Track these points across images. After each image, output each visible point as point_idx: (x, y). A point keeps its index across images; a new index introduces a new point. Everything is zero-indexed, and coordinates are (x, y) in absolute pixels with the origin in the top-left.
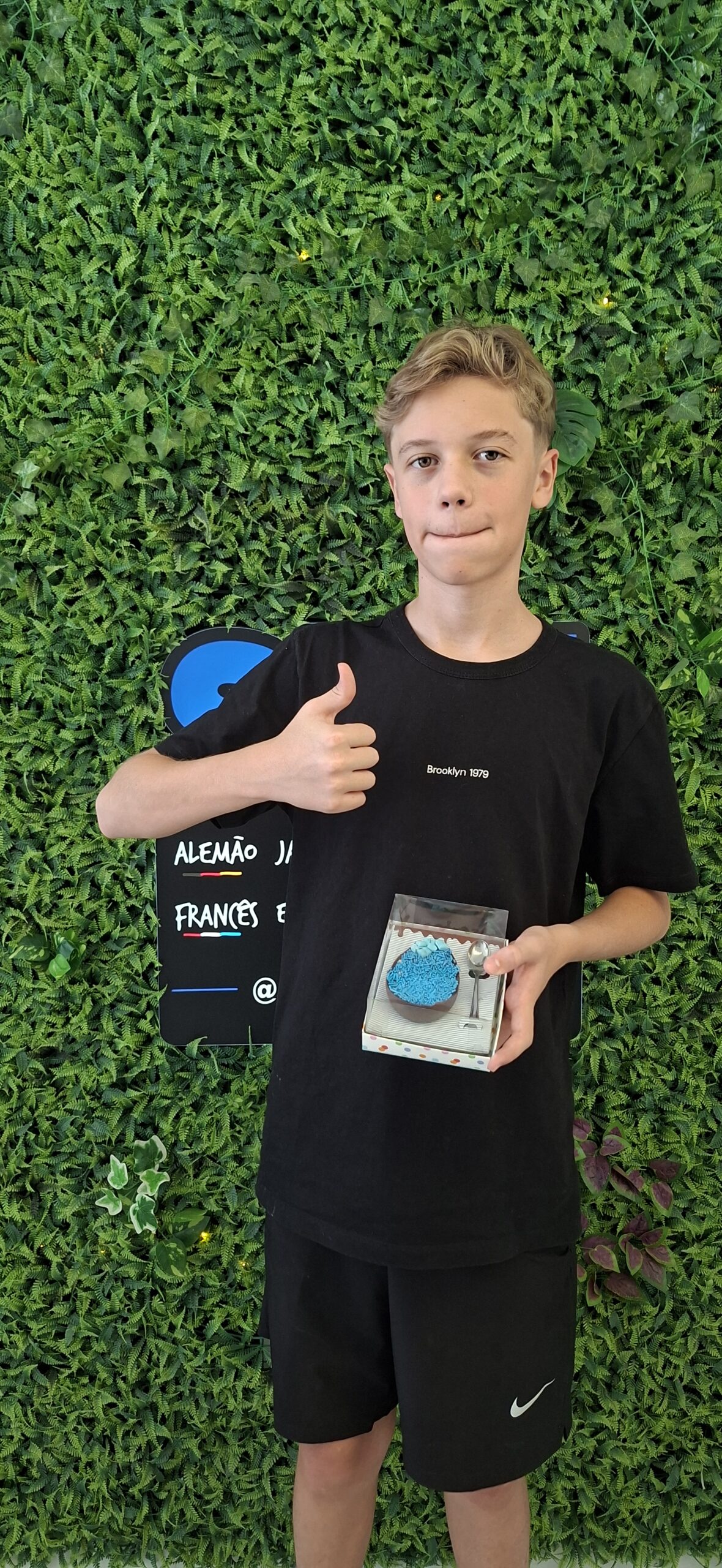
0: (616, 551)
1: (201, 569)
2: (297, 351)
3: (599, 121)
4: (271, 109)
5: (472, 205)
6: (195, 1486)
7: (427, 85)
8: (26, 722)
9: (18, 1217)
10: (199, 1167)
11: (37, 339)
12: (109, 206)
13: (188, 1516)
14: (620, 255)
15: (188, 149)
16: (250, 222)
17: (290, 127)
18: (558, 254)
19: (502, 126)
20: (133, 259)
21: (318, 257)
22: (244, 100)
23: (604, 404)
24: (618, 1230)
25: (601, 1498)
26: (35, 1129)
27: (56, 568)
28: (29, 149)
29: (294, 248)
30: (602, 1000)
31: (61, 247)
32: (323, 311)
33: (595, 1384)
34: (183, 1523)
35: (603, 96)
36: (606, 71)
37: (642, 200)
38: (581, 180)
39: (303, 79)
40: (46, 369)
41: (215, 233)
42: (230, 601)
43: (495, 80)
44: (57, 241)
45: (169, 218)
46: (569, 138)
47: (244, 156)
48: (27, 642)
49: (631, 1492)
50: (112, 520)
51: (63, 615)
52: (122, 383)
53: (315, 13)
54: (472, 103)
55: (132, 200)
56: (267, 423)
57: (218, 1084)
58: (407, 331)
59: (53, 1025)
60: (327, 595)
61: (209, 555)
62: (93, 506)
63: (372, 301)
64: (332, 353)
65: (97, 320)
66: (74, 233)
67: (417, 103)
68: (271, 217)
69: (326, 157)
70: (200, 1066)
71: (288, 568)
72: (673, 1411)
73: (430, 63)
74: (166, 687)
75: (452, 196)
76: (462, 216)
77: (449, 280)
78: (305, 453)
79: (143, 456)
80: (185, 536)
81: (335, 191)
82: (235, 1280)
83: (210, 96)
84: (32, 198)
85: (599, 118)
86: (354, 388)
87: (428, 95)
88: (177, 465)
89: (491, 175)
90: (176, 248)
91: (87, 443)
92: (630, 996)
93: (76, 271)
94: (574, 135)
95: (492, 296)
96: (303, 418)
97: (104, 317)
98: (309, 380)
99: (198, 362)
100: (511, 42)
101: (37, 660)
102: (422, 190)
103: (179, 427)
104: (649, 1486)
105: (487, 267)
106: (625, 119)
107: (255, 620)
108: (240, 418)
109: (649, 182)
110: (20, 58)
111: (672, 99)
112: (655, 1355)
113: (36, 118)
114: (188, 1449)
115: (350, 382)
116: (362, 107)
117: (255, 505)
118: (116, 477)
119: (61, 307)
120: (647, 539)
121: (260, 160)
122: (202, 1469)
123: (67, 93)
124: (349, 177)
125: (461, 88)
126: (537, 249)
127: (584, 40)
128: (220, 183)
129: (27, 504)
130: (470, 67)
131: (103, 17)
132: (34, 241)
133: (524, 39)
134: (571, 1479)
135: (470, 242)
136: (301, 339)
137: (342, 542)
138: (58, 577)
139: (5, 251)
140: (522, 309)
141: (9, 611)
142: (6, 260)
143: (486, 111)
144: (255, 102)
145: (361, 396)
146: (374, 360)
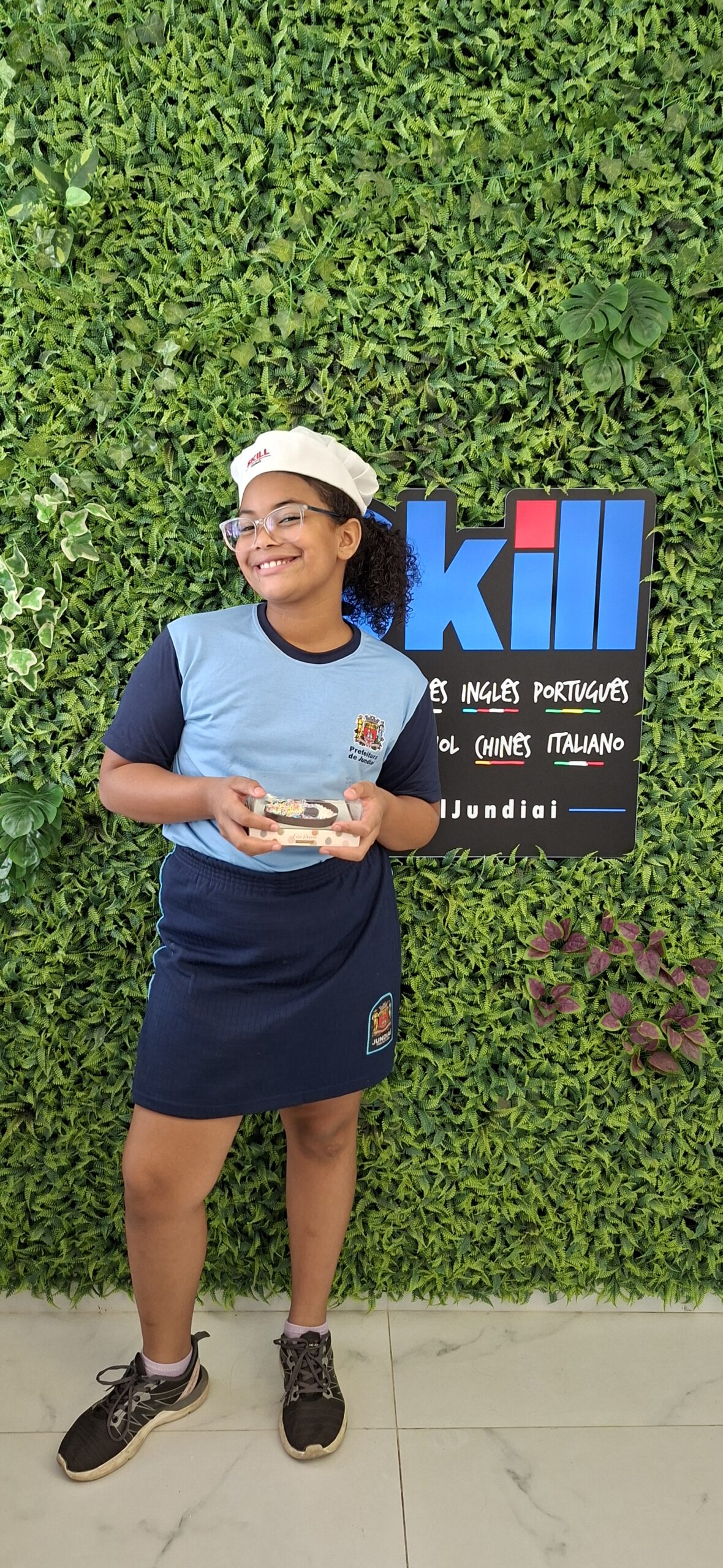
0: (682, 424)
2: (405, 242)
3: (679, 32)
4: (386, 19)
5: (564, 109)
8: (164, 575)
11: (176, 230)
12: (240, 106)
14: (693, 157)
15: (312, 55)
16: (366, 123)
17: (403, 36)
18: (640, 155)
19: (593, 37)
20: (262, 157)
21: (426, 156)
22: (362, 11)
23: (675, 292)
24: (661, 1015)
25: (640, 1243)
27: (191, 437)
28: (170, 55)
29: (403, 147)
30: (656, 823)
31: (197, 146)
32: (430, 205)
33: (637, 1144)
35: (684, 8)
37: (714, 105)
38: (661, 86)
40: (184, 258)
41: (334, 134)
44: (193, 141)
45: (293, 119)
46: (652, 48)
47: (360, 63)
48: (163, 503)
49: (665, 1238)
50: (238, 394)
51: (195, 480)
52: (250, 269)
54: (566, 14)
55: (261, 104)
56: (377, 307)
58: (503, 224)
60: (426, 463)
62: (221, 381)
63: (473, 197)
64: (435, 244)
65: (228, 213)
66: (209, 132)
67: (516, 14)
68: (384, 119)
69: (435, 63)
71: (392, 438)
72: (704, 1171)
75: (546, 101)
76: (554, 118)
77: (540, 177)
78: (410, 334)
79: (266, 336)
80: (302, 409)
81: (442, 96)
84: (172, 101)
85: (680, 26)
86: (454, 276)
87: (527, 7)
88: (297, 345)
89: (581, 82)
90: (299, 147)
92: (678, 819)
93: (209, 167)
94: (657, 45)
95: (579, 192)
96: (409, 303)
97: (233, 210)
98: (414, 270)
101: (172, 520)
102: (519, 95)
103: (300, 311)
104: (681, 1233)
105: (575, 167)
106: (703, 29)
108: (354, 302)
112: (690, 1122)
113: (176, 26)
115: (451, 270)
116: (467, 17)
117: (363, 381)
119: (195, 200)
120: (710, 413)
121: (375, 66)
124: (454, 83)
126: (620, 149)
128: (339, 87)
129: (167, 379)
132: (173, 141)
134: (615, 1225)
135: (561, 143)
136: (409, 232)
137: (440, 415)
138: (191, 446)
139: (147, 149)
140: (605, 205)
141: (147, 476)
142: (146, 157)
143: (578, 22)
144: (371, 12)
145: (460, 284)
146: (472, 250)
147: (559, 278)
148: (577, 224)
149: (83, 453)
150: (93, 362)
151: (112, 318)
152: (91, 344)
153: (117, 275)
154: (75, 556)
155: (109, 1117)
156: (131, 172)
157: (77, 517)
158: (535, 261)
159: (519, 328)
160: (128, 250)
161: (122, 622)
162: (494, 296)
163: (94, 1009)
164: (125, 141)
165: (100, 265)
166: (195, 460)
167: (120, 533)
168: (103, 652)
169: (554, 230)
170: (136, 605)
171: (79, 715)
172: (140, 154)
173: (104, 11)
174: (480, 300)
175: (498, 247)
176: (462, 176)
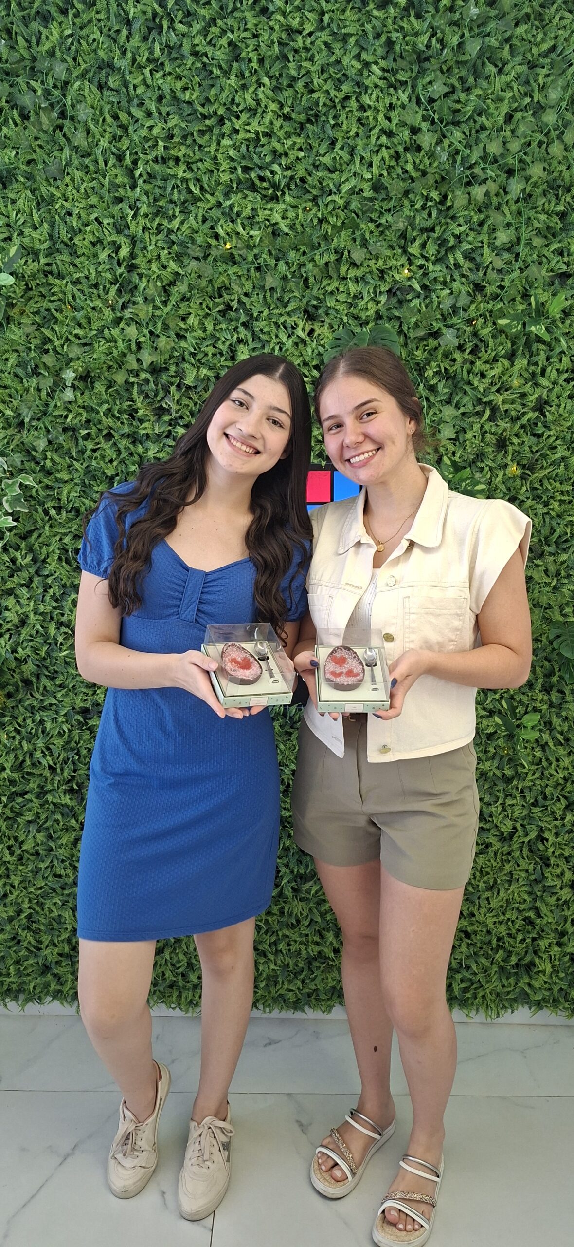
1: (170, 431)
2: (224, 303)
3: (402, 163)
4: (207, 159)
5: (326, 216)
6: (171, 958)
7: (300, 143)
8: (70, 520)
9: (69, 803)
11: (73, 297)
12: (113, 217)
14: (414, 245)
15: (160, 183)
16: (196, 226)
17: (218, 170)
18: (378, 245)
19: (344, 168)
20: (128, 250)
21: (236, 247)
22: (192, 155)
23: (405, 334)
26: (78, 754)
27: (86, 431)
28: (67, 185)
29: (222, 242)
31: (86, 242)
32: (239, 280)
34: (164, 979)
35: (404, 148)
36: (406, 134)
37: (427, 210)
38: (391, 198)
39: (226, 142)
40: (79, 315)
41: (176, 234)
43: (340, 139)
44: (84, 239)
45: (149, 226)
46: (381, 175)
47: (192, 188)
48: (70, 473)
50: (118, 403)
51: (90, 458)
52: (123, 322)
53: (233, 100)
54: (326, 153)
55: (127, 215)
56: (207, 346)
58: (288, 291)
59: (87, 695)
61: (173, 423)
62: (106, 394)
63: (268, 274)
64: (244, 304)
65: (108, 286)
66: (94, 234)
67: (293, 155)
68: (208, 224)
69: (241, 186)
73: (302, 129)
75: (314, 210)
76: (320, 221)
79: (135, 365)
80: (160, 411)
81: (246, 208)
83: (172, 152)
84: (70, 214)
85: (402, 160)
86: (258, 325)
87: (300, 149)
88: (156, 370)
89: (336, 198)
90: (153, 243)
91: (103, 358)
93: (95, 255)
94: (385, 173)
95: (338, 270)
96: (228, 343)
97: (112, 283)
98: (232, 320)
99: (166, 310)
100: (350, 115)
101: (76, 484)
102: (296, 206)
103: (156, 349)
105: (336, 252)
106: (417, 162)
108: (192, 343)
109: (431, 201)
110: (61, 130)
111: (445, 149)
113: (71, 166)
115: (255, 322)
116: (261, 158)
118: (120, 378)
119: (87, 278)
120: (430, 414)
121: (202, 188)
122: (175, 949)
123: (89, 150)
124: (254, 199)
125: (319, 145)
126: (365, 244)
127: (392, 114)
128: (178, 203)
129: (69, 394)
130: (325, 132)
131: (109, 106)
132: (71, 239)
133: (357, 114)
135: (326, 237)
136: (227, 297)
138: (87, 437)
139: (54, 244)
140: (356, 278)
141: (60, 456)
142: (54, 250)
143: (335, 158)
144: (198, 155)
145: (261, 330)
146: (269, 308)
147: (327, 326)
148: (338, 290)
149: (15, 442)
150: (22, 383)
151: (33, 354)
152: (20, 371)
153: (35, 327)
154: (11, 508)
155: (40, 883)
156: (43, 261)
157: (13, 483)
158: (310, 315)
159: (301, 359)
160: (43, 310)
161: (44, 550)
162: (284, 339)
163: (29, 810)
164: (40, 240)
165: (25, 320)
166: (90, 445)
167: (41, 492)
168: (32, 571)
169: (324, 294)
170: (53, 540)
171: (16, 612)
172: (50, 248)
173: (23, 158)
174: (275, 340)
175: (286, 306)
176: (261, 261)
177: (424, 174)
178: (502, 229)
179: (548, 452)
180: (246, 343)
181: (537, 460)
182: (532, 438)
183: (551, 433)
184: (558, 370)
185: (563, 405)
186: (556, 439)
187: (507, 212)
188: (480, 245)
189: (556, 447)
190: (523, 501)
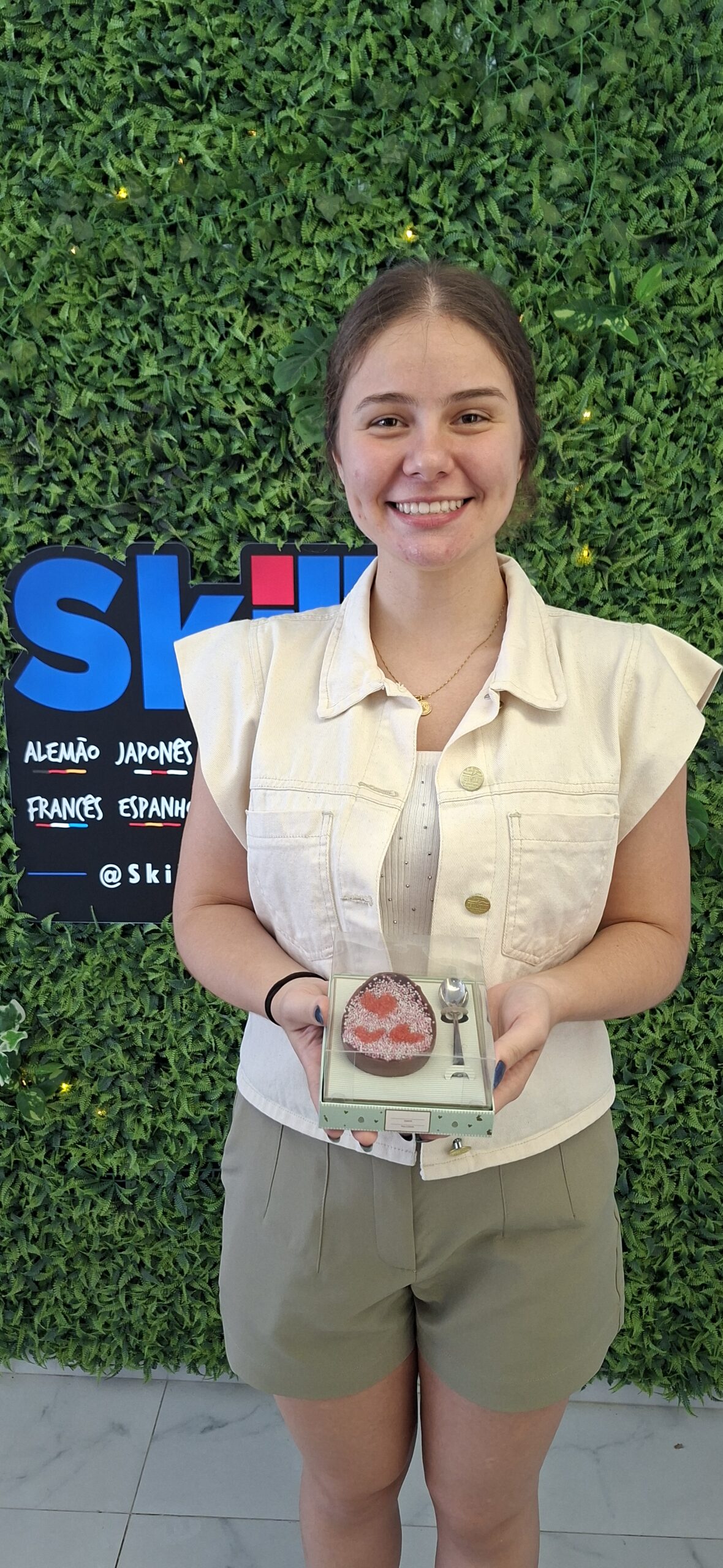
1: (39, 490)
2: (118, 285)
4: (85, 53)
5: (276, 142)
7: (233, 25)
10: (58, 1028)
13: (58, 1321)
14: (421, 189)
15: (12, 93)
16: (70, 162)
17: (103, 70)
18: (362, 189)
19: (305, 64)
22: (61, 46)
29: (112, 187)
34: (54, 1327)
35: (402, 31)
37: (441, 133)
38: (381, 115)
39: (115, 23)
41: (39, 175)
42: (65, 522)
46: (365, 75)
47: (64, 100)
54: (277, 41)
56: (92, 354)
57: (73, 956)
58: (219, 265)
60: (157, 516)
61: (44, 477)
63: (186, 237)
64: (150, 285)
67: (221, 43)
68: (91, 157)
69: (141, 97)
70: (57, 941)
71: (119, 490)
73: (236, 3)
74: (8, 600)
76: (269, 152)
80: (22, 460)
81: (148, 131)
82: (91, 1125)
83: (30, 42)
85: (398, 55)
86: (172, 321)
87: (235, 34)
88: (12, 394)
89: (293, 113)
94: (370, 72)
95: (298, 233)
96: (125, 350)
98: (130, 313)
99: (26, 297)
102: (229, 128)
103: (11, 359)
105: (295, 202)
106: (423, 53)
107: (91, 539)
108: (67, 349)
109: (447, 117)
111: (467, 32)
114: (57, 1266)
115: (167, 315)
116: (169, 49)
117: (86, 430)
121: (80, 101)
124: (161, 117)
125: (265, 26)
126: (340, 185)
128: (43, 126)
130: (273, 6)
135: (278, 179)
136: (120, 275)
137: (168, 466)
140: (328, 244)
143: (289, 49)
144: (71, 47)
145: (177, 328)
146: (189, 293)
147: (281, 322)
148: (298, 262)
158: (255, 307)
159: (242, 375)
162: (214, 342)
169: (277, 271)
174: (199, 346)
175: (216, 291)
176: (174, 218)
177: (435, 72)
178: (560, 161)
179: (638, 528)
180: (154, 351)
181: (620, 540)
182: (612, 504)
183: (643, 496)
184: (654, 394)
185: (661, 451)
186: (652, 506)
187: (570, 134)
188: (527, 189)
189: (650, 520)
190: (598, 606)
